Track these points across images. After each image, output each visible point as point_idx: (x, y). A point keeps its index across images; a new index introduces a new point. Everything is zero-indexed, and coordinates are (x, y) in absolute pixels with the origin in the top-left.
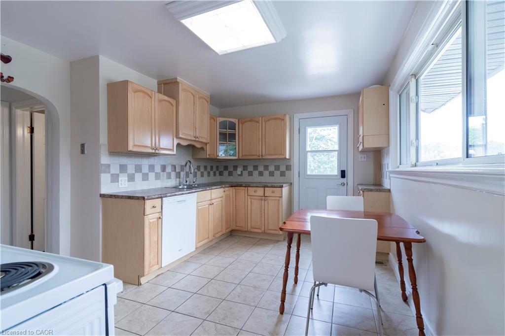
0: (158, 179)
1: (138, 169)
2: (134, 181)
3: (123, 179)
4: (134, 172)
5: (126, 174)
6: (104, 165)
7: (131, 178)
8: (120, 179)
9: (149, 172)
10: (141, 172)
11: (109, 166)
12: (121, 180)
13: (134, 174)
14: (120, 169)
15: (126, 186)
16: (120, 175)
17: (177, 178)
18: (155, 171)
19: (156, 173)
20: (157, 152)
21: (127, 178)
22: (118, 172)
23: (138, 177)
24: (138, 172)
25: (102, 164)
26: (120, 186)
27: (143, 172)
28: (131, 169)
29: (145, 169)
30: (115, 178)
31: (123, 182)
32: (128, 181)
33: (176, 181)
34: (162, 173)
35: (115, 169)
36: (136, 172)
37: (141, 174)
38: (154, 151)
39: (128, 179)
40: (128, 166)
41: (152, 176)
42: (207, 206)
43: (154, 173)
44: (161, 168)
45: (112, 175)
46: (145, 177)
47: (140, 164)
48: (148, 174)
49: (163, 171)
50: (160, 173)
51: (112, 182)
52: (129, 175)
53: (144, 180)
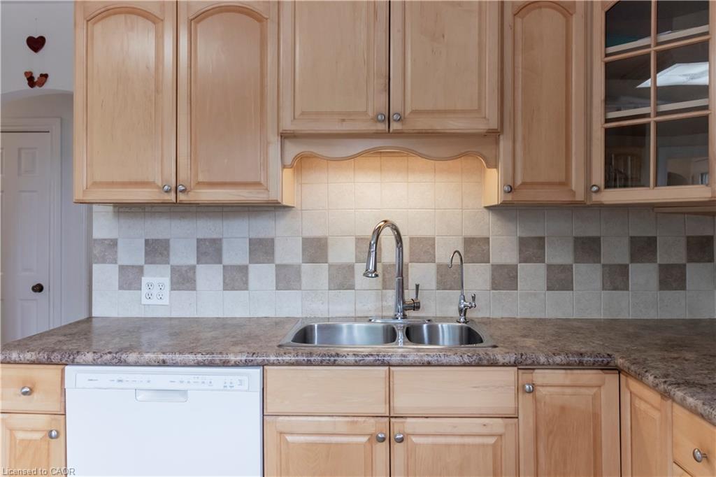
0: (287, 288)
1: (210, 250)
2: (194, 289)
3: (155, 280)
4: (193, 261)
5: (166, 269)
6: (103, 241)
7: (183, 280)
8: (145, 280)
9: (252, 261)
10: (219, 260)
11: (113, 244)
12: (150, 285)
13: (193, 268)
14: (147, 254)
15: (166, 301)
16: (147, 267)
17: (385, 288)
18: (278, 262)
19: (279, 266)
20: (182, 197)
21: (167, 281)
22: (140, 259)
23: (209, 276)
24: (202, 263)
25: (96, 240)
26: (145, 301)
27: (227, 260)
28: (184, 254)
29: (235, 253)
30: (130, 278)
31: (155, 291)
32: (172, 289)
33: (382, 298)
34: (306, 268)
35: (131, 253)
36: (198, 262)
37: (219, 267)
38: (171, 197)
39: (172, 283)
40: (172, 243)
41: (262, 275)
42: (357, 444)
43: (274, 266)
44: (304, 250)
45: (122, 268)
46: (236, 279)
47: (215, 236)
48: (246, 267)
49: (312, 260)
50: (300, 266)
51: (121, 288)
52: (175, 270)
53: (233, 289)
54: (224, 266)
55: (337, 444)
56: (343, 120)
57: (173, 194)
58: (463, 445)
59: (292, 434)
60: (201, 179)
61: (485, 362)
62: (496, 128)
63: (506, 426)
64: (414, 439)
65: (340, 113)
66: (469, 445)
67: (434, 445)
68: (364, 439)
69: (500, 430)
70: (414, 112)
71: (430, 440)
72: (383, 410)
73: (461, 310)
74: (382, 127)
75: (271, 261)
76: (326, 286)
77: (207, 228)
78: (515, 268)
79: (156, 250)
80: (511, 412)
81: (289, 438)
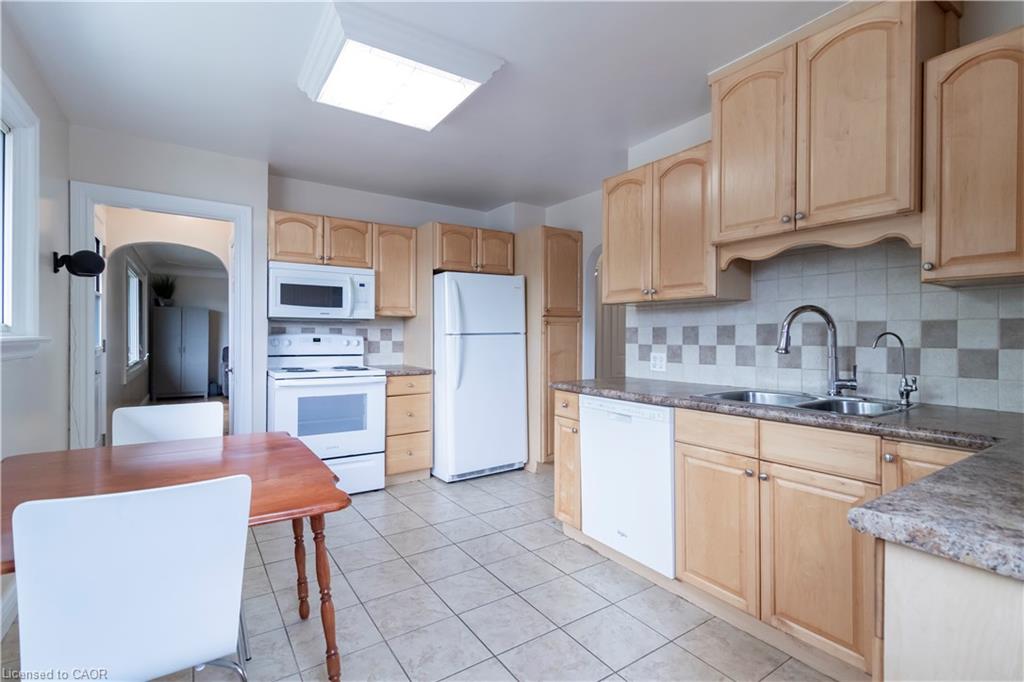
0: (745, 365)
1: (691, 335)
2: (680, 362)
3: (658, 355)
4: (680, 343)
5: (664, 348)
6: (630, 329)
7: (674, 355)
8: (652, 355)
9: (719, 343)
10: (696, 342)
11: (636, 330)
12: (655, 358)
13: (680, 347)
14: (654, 337)
15: (664, 370)
16: (654, 346)
18: (737, 343)
19: (738, 347)
21: (664, 356)
22: (650, 341)
23: (690, 353)
24: (688, 344)
25: (627, 328)
26: (652, 368)
27: (702, 342)
28: (675, 338)
29: (708, 336)
30: (645, 353)
31: (658, 362)
32: (669, 361)
34: (760, 349)
35: (645, 337)
36: (684, 343)
37: (697, 347)
38: (650, 297)
39: (668, 357)
40: (668, 331)
41: (727, 353)
42: (735, 475)
43: (734, 347)
44: (758, 334)
45: (640, 346)
46: (708, 356)
47: (693, 325)
48: (715, 347)
49: (766, 342)
50: (754, 347)
51: (640, 359)
52: (670, 348)
53: (706, 363)
54: (700, 347)
55: (720, 471)
56: (757, 227)
57: (650, 295)
58: (822, 498)
59: (692, 457)
60: (666, 283)
61: (840, 426)
62: (908, 206)
63: (866, 489)
64: (780, 482)
65: (753, 222)
66: (828, 499)
67: (795, 490)
68: (741, 472)
69: (861, 493)
70: (818, 209)
71: (793, 485)
72: (752, 452)
73: (902, 394)
74: (789, 227)
75: (733, 344)
76: (776, 365)
77: (688, 319)
78: (994, 354)
79: (659, 335)
80: (872, 478)
81: (690, 460)
